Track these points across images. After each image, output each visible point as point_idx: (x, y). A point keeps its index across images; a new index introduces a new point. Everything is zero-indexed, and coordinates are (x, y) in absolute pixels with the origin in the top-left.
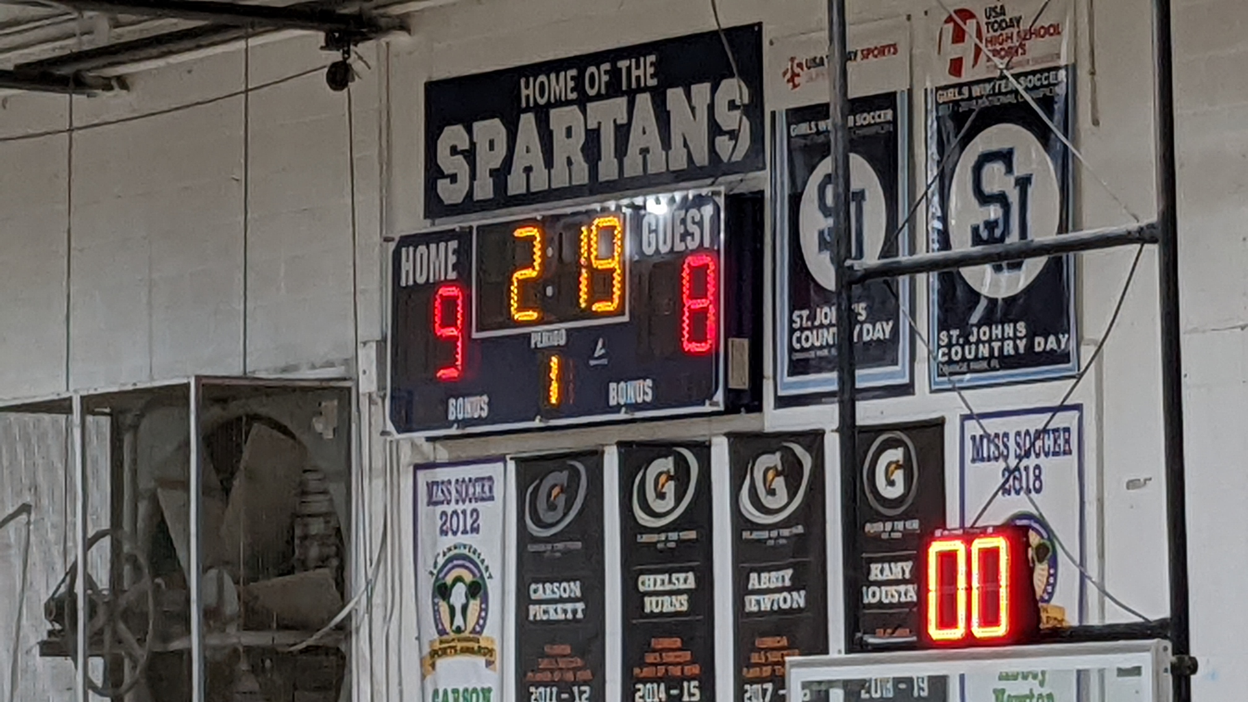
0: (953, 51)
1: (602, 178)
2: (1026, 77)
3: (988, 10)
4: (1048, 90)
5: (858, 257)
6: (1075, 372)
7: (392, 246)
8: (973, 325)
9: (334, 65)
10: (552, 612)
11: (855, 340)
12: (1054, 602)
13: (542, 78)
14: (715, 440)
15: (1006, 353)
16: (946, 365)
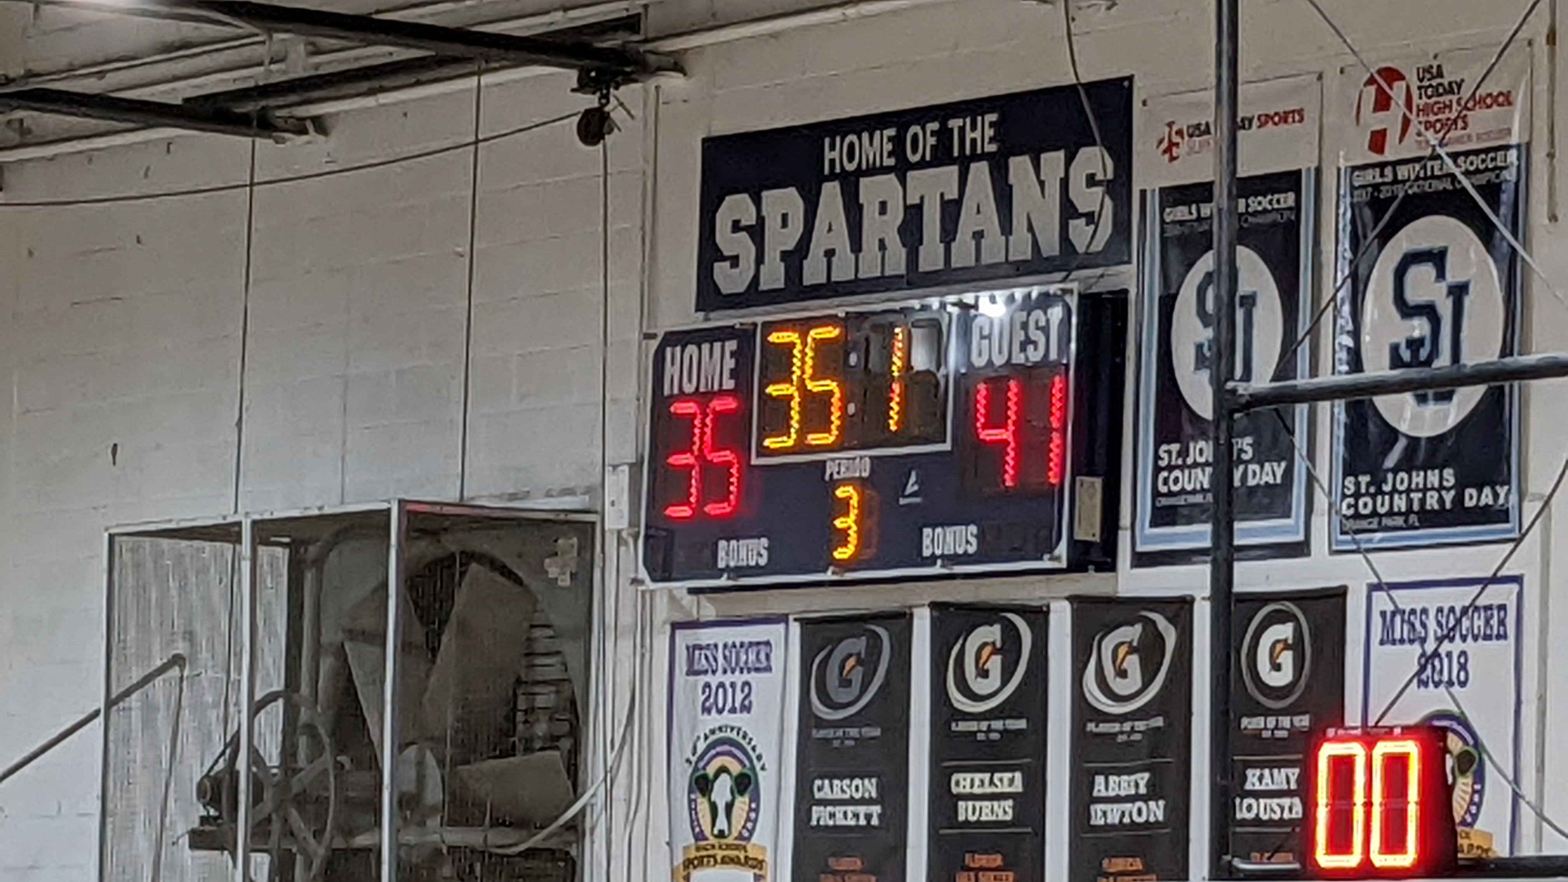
0: (1375, 121)
1: (924, 266)
2: (1467, 157)
3: (1421, 71)
4: (1492, 176)
5: (1245, 378)
6: (1516, 535)
7: (654, 344)
8: (1388, 470)
9: (588, 112)
10: (840, 816)
11: (1237, 483)
12: (1478, 826)
13: (852, 138)
14: (1054, 606)
15: (1428, 507)
16: (1351, 520)
